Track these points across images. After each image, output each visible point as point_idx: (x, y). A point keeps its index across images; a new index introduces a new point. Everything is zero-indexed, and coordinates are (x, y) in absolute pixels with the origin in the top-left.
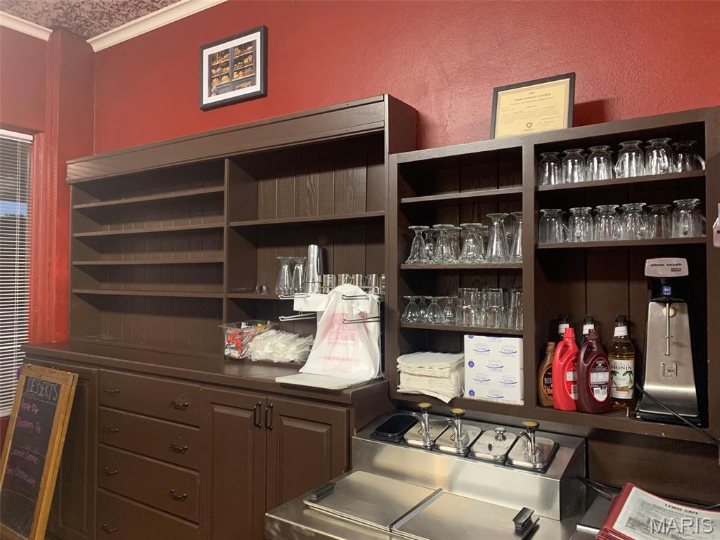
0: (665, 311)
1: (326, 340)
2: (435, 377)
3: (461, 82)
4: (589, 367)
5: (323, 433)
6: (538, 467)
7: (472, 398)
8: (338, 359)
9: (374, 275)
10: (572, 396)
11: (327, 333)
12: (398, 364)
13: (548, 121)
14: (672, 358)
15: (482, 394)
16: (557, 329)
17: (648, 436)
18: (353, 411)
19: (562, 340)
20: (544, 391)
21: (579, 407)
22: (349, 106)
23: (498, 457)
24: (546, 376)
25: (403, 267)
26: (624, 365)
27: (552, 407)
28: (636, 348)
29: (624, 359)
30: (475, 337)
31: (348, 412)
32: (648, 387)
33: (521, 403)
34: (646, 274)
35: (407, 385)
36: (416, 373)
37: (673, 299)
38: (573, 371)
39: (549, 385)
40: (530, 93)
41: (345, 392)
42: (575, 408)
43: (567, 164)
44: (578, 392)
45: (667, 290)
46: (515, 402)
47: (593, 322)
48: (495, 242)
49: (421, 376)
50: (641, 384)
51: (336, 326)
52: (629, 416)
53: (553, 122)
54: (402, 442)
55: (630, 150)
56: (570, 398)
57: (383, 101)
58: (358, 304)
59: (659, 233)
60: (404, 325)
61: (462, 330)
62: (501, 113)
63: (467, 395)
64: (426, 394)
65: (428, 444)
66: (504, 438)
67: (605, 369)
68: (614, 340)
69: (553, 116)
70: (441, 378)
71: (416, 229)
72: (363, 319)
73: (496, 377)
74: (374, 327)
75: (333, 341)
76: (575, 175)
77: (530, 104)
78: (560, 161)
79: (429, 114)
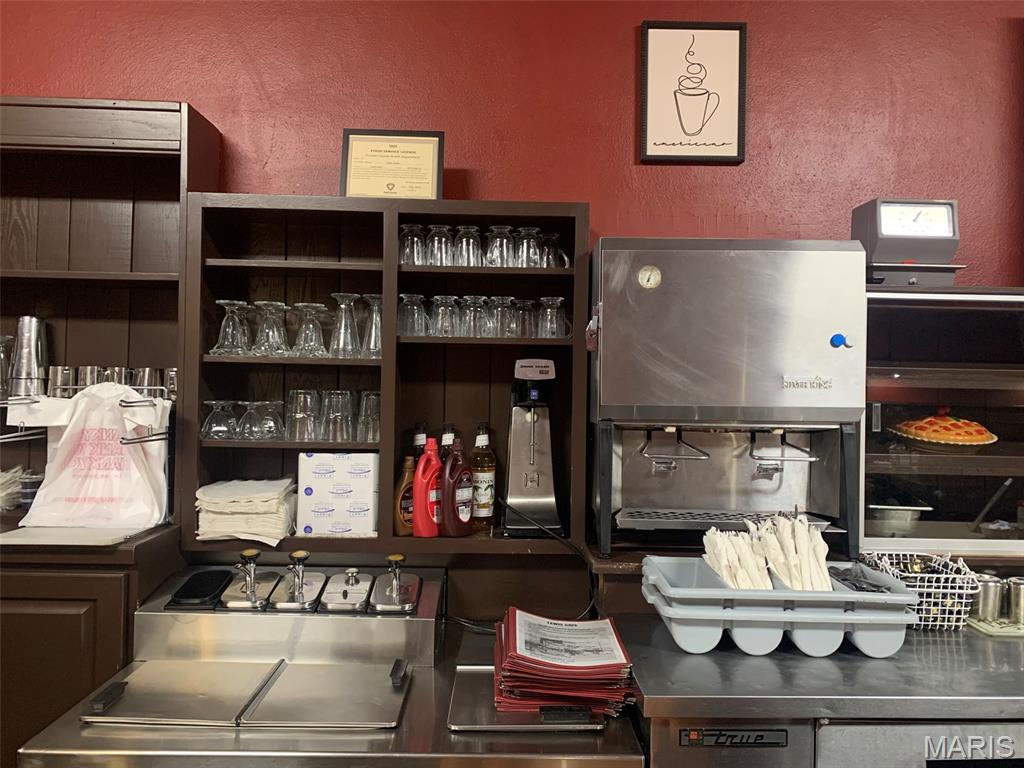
0: (529, 417)
1: (68, 473)
2: (257, 513)
3: (290, 107)
4: (455, 482)
5: (79, 615)
6: (407, 608)
7: (309, 535)
8: (92, 500)
9: (147, 369)
10: (435, 519)
11: (70, 460)
12: (197, 499)
13: (414, 185)
14: (535, 467)
15: (323, 529)
16: (413, 440)
17: (515, 555)
18: (135, 574)
19: (423, 453)
20: (401, 516)
21: (442, 531)
22: (116, 106)
23: (358, 605)
24: (404, 498)
25: (207, 358)
26: (486, 477)
27: (411, 535)
28: (497, 459)
29: (485, 472)
30: (315, 455)
31: (128, 577)
32: (511, 501)
33: (374, 535)
34: (516, 376)
35: (210, 528)
36: (227, 511)
37: (537, 404)
38: (437, 489)
39: (406, 509)
40: (391, 146)
41: (121, 548)
42: (436, 533)
43: (433, 242)
44: (441, 513)
45: (534, 394)
46: (365, 534)
47: (453, 430)
48: (342, 331)
49: (233, 513)
50: (504, 498)
51: (88, 450)
52: (494, 535)
53: (419, 187)
54: (219, 606)
55: (501, 236)
56: (432, 522)
57: (179, 111)
58: (134, 414)
59: (523, 332)
60: (207, 443)
61: (295, 447)
62: (353, 164)
63: (300, 533)
64: (242, 538)
65: (258, 604)
66: (357, 581)
67: (468, 484)
68: (475, 451)
69: (418, 180)
70: (265, 513)
71: (227, 304)
72: (140, 437)
73: (341, 505)
74: (158, 449)
75: (83, 473)
76: (442, 257)
77: (392, 160)
78: (426, 238)
79: (240, 143)
